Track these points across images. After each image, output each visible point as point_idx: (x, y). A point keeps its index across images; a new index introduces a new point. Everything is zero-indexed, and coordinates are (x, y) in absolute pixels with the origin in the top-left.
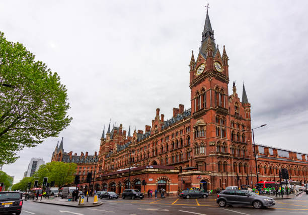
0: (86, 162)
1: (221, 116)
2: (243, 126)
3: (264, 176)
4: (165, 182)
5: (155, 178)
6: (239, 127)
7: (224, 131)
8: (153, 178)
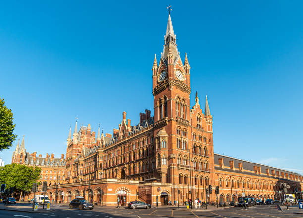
0: (52, 165)
1: (182, 127)
2: (205, 139)
3: (225, 189)
4: (125, 193)
5: (115, 188)
6: (201, 140)
7: (185, 143)
8: (113, 188)
